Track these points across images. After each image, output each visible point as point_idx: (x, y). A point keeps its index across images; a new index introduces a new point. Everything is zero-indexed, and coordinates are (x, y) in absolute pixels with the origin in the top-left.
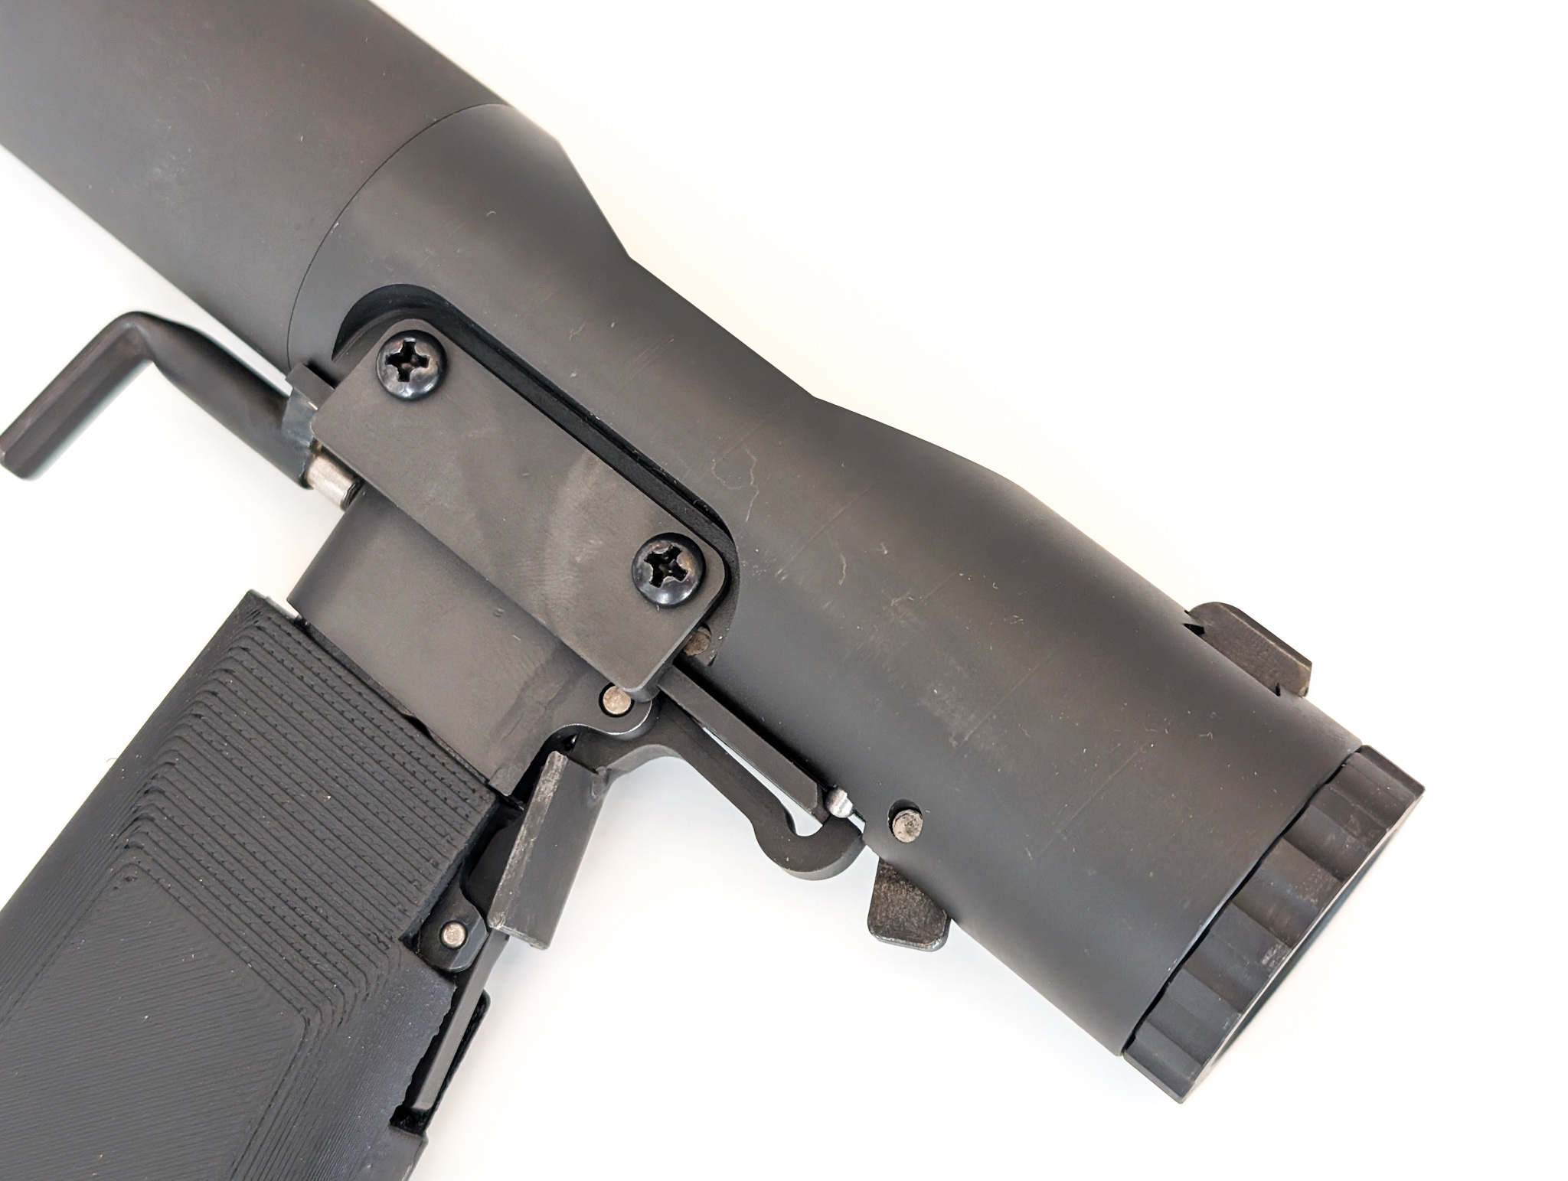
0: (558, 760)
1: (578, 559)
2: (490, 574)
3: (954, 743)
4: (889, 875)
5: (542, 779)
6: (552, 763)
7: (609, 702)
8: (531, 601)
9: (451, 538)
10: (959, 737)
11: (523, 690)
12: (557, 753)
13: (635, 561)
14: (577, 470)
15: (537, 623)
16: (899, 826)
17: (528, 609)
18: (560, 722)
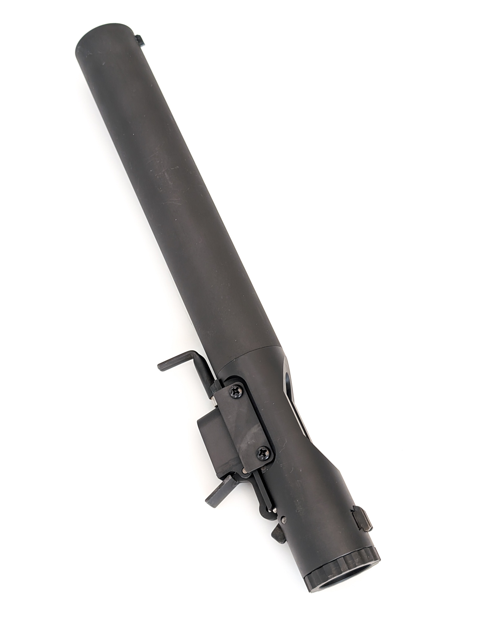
0: (230, 477)
1: (249, 443)
2: (233, 438)
3: (296, 511)
4: (279, 526)
5: (226, 479)
6: (228, 477)
7: (244, 470)
8: (237, 446)
9: (229, 427)
10: (298, 511)
11: (230, 460)
12: (230, 476)
13: (258, 449)
14: (257, 426)
15: (237, 451)
16: (283, 520)
17: (236, 448)
18: (233, 470)
